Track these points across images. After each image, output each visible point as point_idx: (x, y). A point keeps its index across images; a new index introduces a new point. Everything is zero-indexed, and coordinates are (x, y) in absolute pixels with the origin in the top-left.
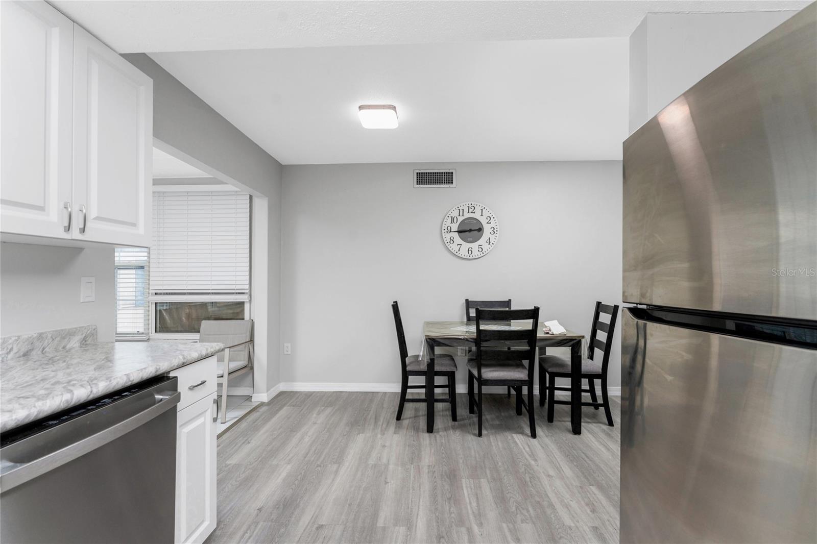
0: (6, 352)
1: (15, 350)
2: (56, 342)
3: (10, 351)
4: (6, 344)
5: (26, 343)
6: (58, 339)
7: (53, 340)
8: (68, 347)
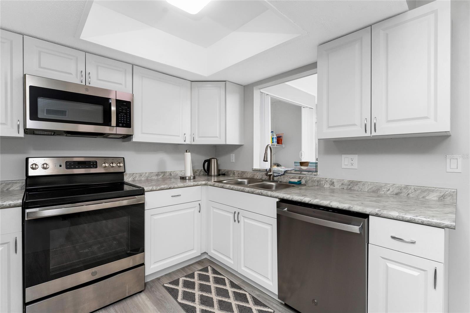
0: (386, 190)
1: (391, 190)
2: (418, 192)
3: (388, 190)
4: (386, 186)
5: (397, 188)
6: (419, 191)
7: (415, 191)
8: (427, 198)
